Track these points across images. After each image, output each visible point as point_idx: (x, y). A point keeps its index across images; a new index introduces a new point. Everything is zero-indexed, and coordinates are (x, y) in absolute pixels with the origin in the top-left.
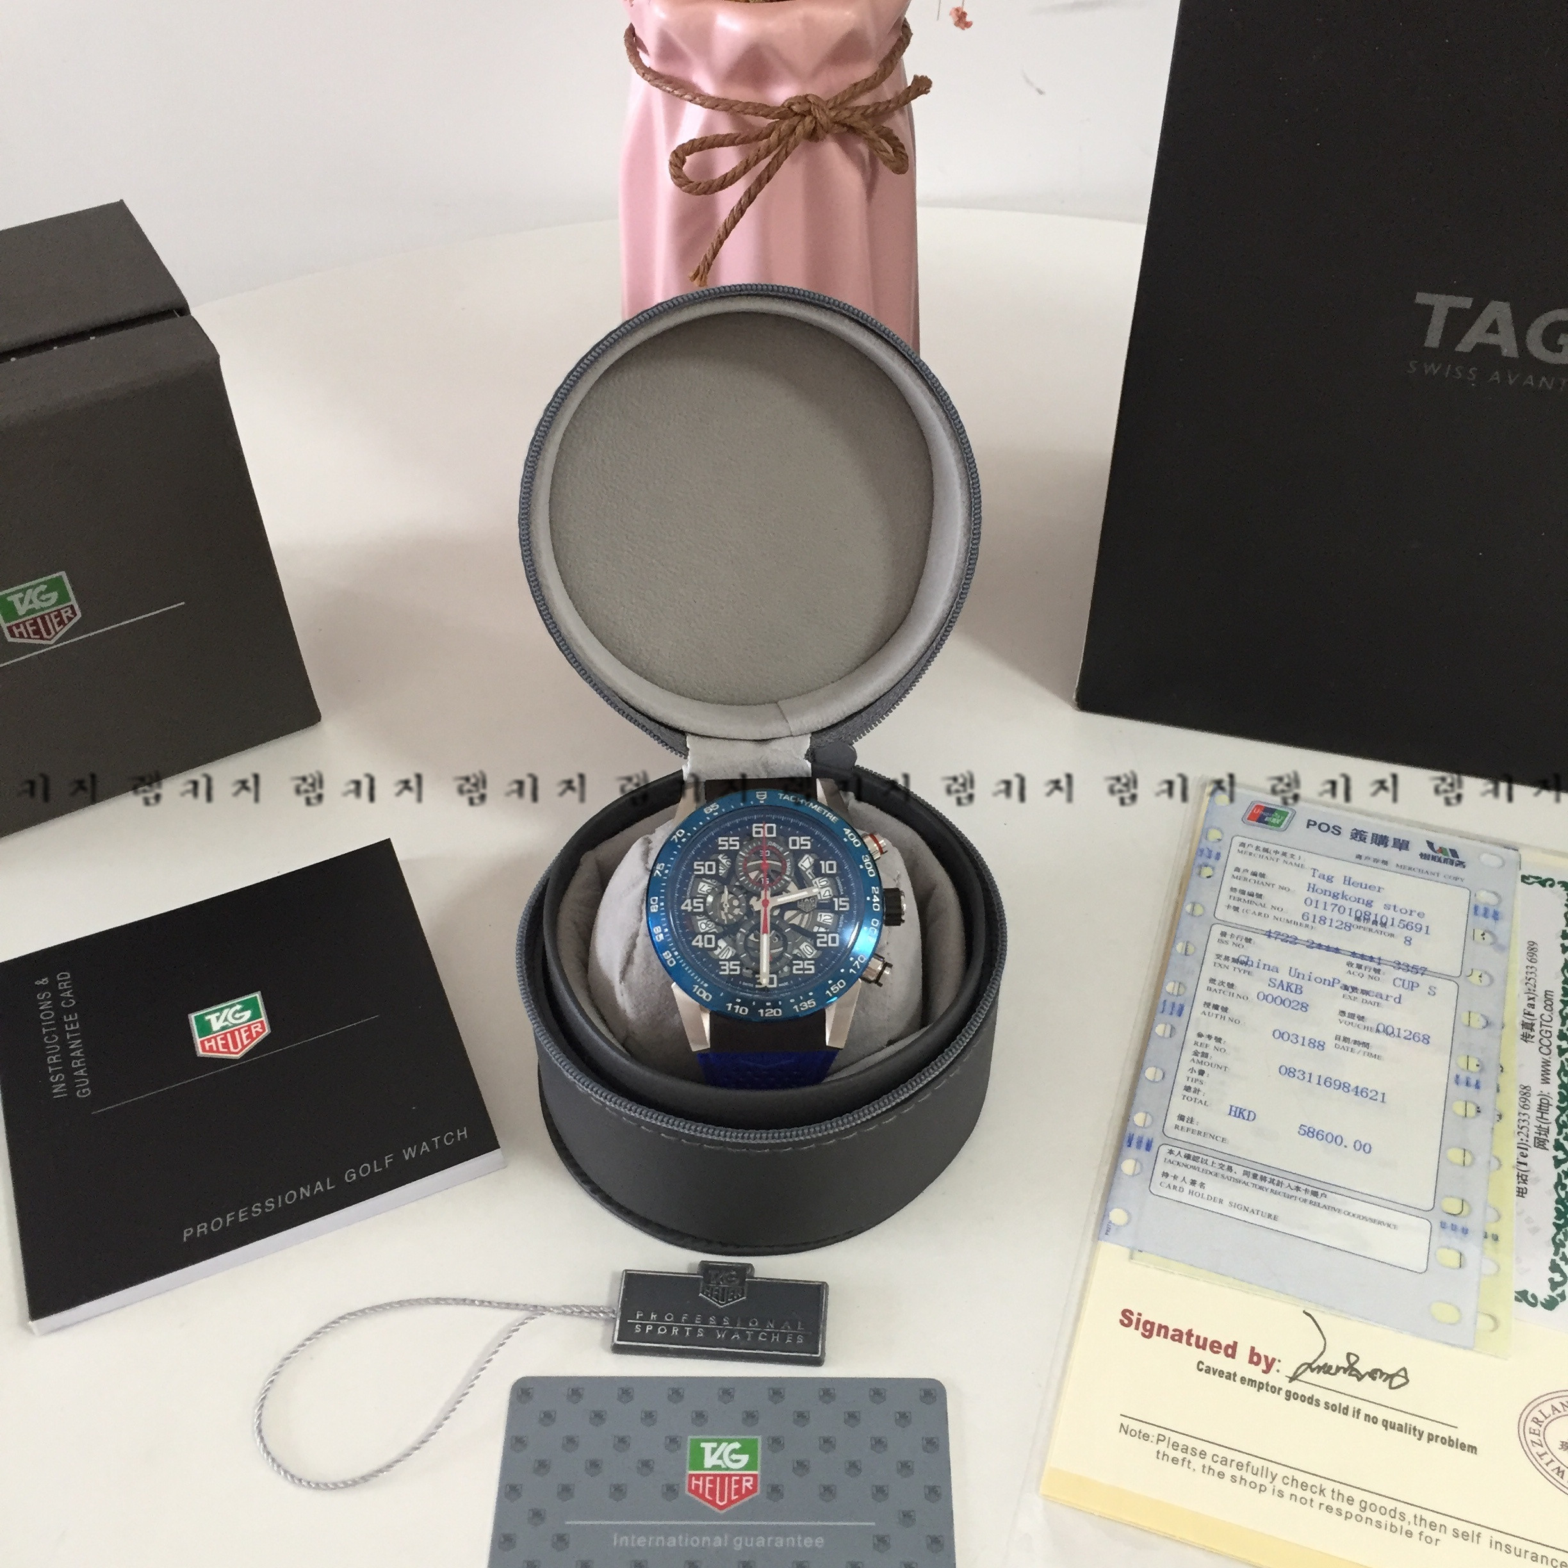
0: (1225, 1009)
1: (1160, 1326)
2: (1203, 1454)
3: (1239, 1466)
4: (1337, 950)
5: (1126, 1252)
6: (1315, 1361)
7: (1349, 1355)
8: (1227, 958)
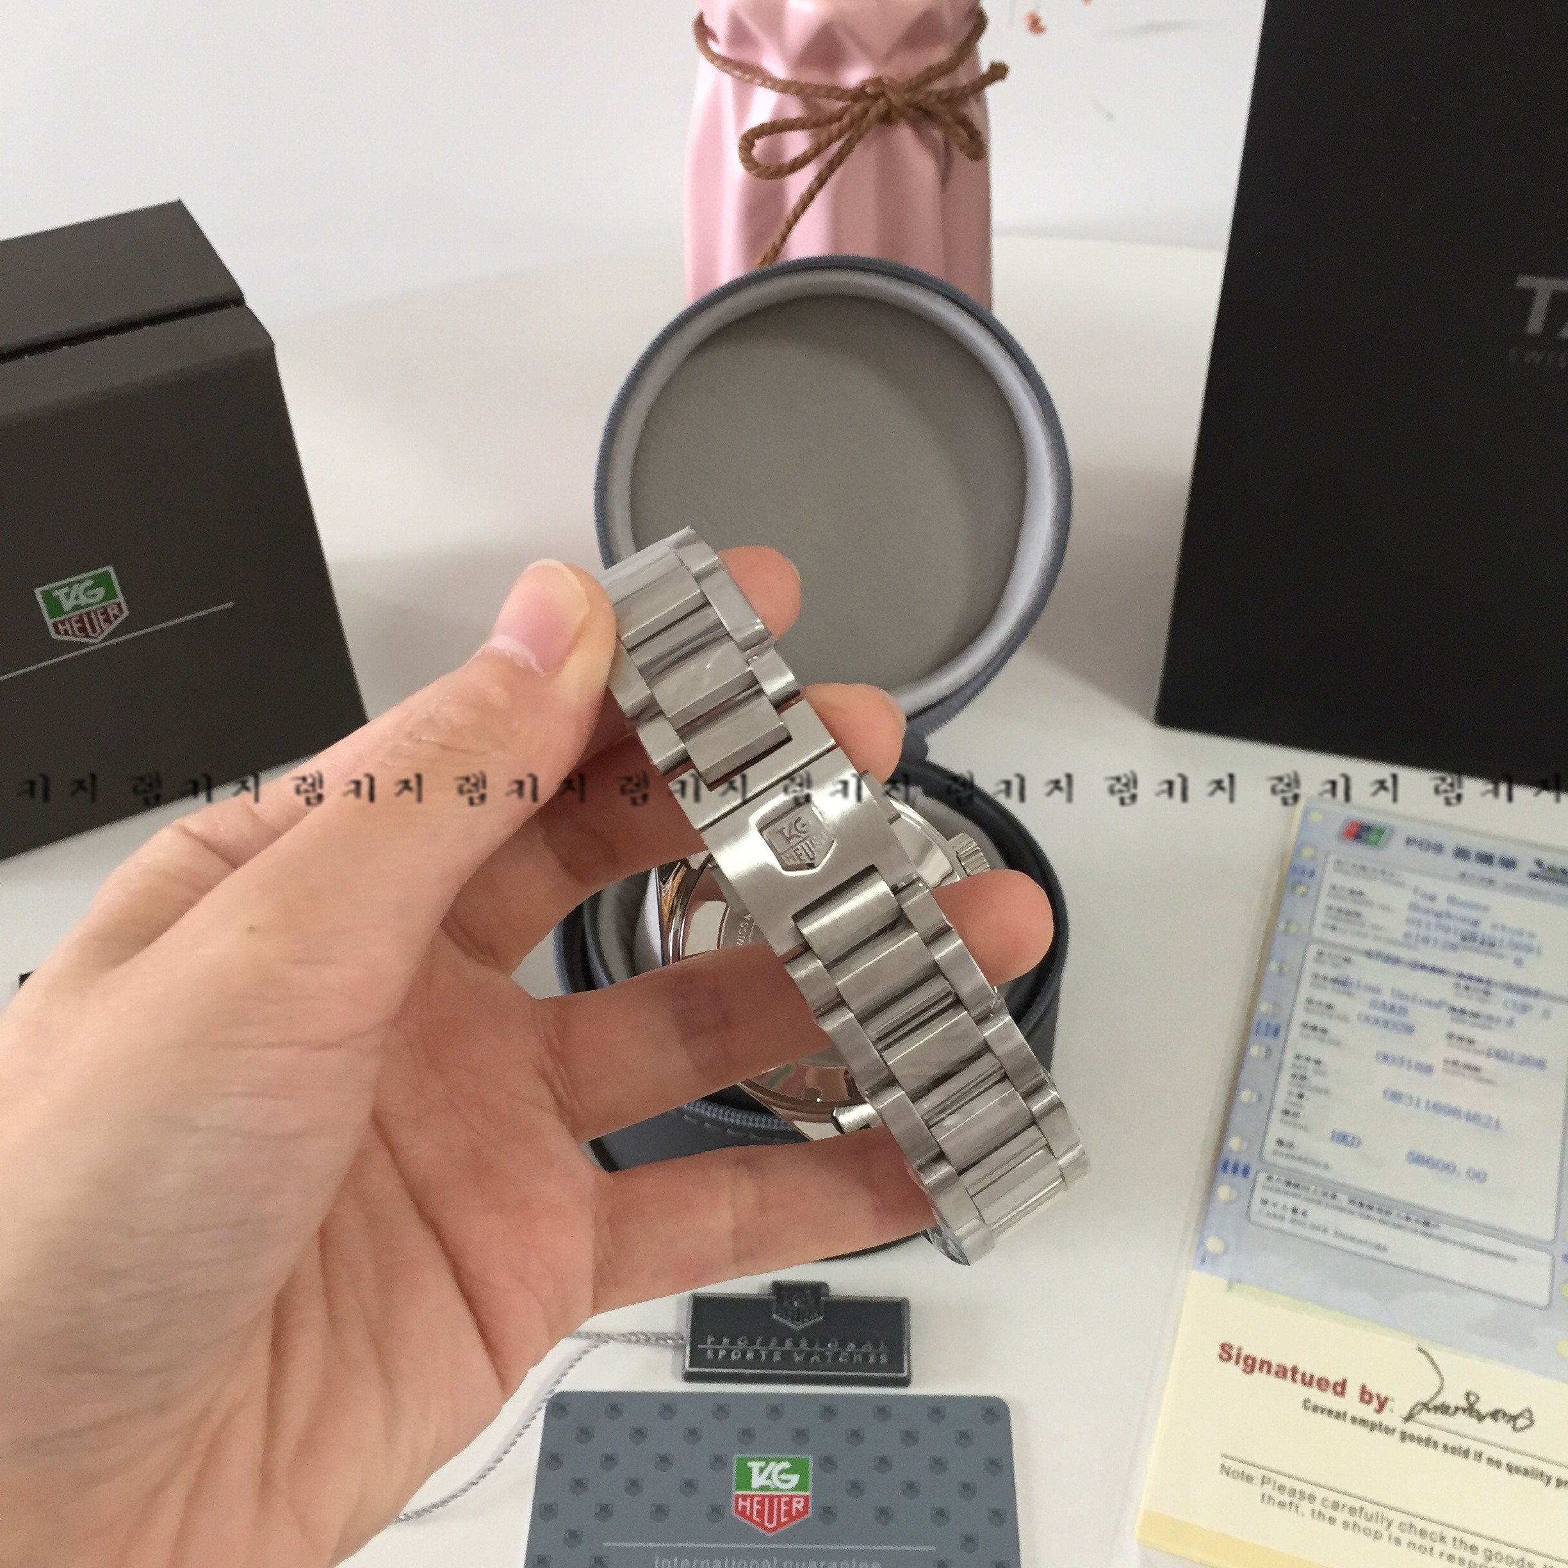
0: (1324, 1031)
1: (1263, 1362)
2: (1312, 1498)
3: (1352, 1511)
4: (1442, 971)
5: (1224, 1283)
6: (1432, 1400)
7: (1468, 1395)
8: (1325, 978)
